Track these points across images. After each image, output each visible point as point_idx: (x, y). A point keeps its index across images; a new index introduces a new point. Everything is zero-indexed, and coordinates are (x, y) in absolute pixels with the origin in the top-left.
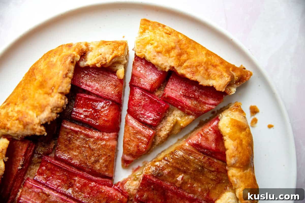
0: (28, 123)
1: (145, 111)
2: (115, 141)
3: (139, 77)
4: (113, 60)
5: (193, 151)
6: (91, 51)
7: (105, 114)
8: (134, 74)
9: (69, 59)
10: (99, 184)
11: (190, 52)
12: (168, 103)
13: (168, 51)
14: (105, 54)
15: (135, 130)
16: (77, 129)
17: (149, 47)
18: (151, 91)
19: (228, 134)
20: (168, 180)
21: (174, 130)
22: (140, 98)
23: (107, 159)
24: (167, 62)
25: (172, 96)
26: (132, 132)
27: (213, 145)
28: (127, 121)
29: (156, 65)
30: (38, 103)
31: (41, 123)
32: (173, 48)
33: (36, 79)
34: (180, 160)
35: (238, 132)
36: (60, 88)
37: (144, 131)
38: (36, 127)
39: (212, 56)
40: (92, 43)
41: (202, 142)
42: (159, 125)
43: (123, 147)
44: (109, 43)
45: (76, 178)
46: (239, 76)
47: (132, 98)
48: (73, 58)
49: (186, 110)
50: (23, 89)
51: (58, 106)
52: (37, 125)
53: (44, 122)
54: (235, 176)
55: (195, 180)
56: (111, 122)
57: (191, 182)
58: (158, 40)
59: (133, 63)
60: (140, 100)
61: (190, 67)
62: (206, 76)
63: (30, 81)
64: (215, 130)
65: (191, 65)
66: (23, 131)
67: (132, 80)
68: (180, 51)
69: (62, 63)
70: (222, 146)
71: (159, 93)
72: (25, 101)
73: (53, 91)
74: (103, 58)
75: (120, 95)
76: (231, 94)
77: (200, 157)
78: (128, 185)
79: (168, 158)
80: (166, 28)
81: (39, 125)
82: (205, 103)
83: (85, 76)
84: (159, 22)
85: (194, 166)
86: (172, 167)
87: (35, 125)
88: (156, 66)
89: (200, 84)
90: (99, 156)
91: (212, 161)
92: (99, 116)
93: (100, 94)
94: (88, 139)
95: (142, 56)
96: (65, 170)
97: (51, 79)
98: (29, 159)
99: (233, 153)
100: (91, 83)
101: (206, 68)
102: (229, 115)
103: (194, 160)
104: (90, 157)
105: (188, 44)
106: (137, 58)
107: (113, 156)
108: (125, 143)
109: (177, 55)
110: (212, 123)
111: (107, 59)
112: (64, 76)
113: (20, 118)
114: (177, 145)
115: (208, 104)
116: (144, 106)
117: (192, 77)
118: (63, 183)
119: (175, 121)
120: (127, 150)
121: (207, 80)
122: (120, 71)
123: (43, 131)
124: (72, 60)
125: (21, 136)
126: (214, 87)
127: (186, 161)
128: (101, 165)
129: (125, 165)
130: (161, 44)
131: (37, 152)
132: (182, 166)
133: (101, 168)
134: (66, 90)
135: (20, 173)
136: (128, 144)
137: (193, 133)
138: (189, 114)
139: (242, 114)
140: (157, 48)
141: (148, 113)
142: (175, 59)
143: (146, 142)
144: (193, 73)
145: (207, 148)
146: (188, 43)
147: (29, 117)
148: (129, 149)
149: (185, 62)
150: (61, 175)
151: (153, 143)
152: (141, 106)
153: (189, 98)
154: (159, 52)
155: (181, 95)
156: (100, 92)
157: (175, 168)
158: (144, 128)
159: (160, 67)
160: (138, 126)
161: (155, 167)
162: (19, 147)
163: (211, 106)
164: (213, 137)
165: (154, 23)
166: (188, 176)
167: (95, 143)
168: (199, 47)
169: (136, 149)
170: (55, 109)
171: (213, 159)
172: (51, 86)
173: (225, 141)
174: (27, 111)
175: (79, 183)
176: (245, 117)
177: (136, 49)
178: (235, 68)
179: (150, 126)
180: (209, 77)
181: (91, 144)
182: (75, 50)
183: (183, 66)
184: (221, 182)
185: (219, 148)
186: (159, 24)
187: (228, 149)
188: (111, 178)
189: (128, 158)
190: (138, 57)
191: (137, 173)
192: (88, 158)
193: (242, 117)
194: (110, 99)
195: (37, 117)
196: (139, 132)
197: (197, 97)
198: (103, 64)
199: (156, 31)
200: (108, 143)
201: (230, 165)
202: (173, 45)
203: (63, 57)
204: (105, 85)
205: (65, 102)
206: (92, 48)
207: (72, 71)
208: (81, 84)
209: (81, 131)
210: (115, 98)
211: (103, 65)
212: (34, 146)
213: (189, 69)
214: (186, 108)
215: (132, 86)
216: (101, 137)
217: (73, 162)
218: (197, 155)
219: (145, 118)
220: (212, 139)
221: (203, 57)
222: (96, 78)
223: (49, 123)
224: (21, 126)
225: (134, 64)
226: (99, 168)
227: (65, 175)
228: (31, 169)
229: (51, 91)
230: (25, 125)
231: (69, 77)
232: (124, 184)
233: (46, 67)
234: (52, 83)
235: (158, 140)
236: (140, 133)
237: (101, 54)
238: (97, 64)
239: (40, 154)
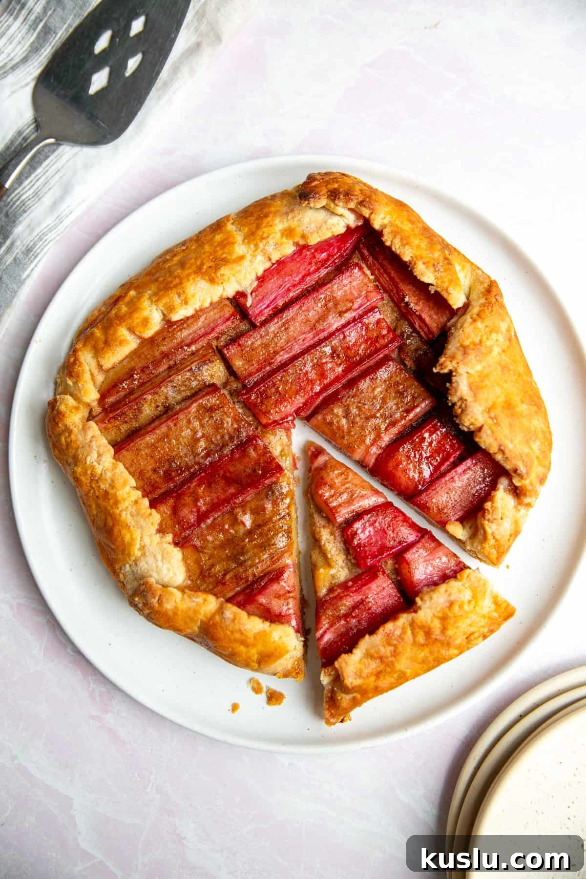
0: (466, 355)
1: (376, 530)
2: (360, 459)
3: (432, 552)
4: (482, 532)
5: (274, 564)
6: (515, 507)
7: (410, 469)
8: (441, 548)
9: (522, 469)
10: (312, 396)
11: (422, 651)
12: (367, 571)
13: (444, 619)
14: (498, 525)
15: (357, 496)
16: (412, 415)
17: (467, 595)
18: (400, 556)
19: (271, 632)
20: (255, 501)
21: (320, 553)
22: (399, 534)
23: (341, 432)
24: (430, 608)
25: (373, 583)
26: (357, 491)
27: (264, 601)
28: (377, 492)
29: (435, 589)
30: (486, 386)
31: (454, 374)
32: (444, 629)
33: (522, 402)
34: (273, 537)
35: (263, 649)
36: (489, 432)
37: (349, 510)
38: (454, 363)
39: (395, 681)
40: (527, 516)
41: (279, 587)
42: (343, 536)
43: (343, 464)
44: (511, 541)
45: (340, 369)
46: (340, 703)
47: (407, 522)
48: (521, 476)
49: (339, 591)
50: (519, 375)
51: (465, 413)
52: (456, 366)
53: (454, 379)
54: (204, 603)
55: (228, 540)
56: (392, 471)
57: (230, 533)
58: (470, 616)
59: (458, 555)
60: (397, 533)
61: (401, 637)
62: (373, 651)
63: (525, 392)
64: (284, 616)
65: (403, 639)
66: (459, 341)
67: (434, 539)
68: (434, 637)
69: (523, 455)
70: (254, 612)
71: (389, 566)
72: (499, 369)
73: (490, 418)
74: (495, 519)
75: (423, 509)
76: (323, 672)
77: (260, 569)
78: (282, 437)
79: (287, 521)
80: (480, 639)
81: (454, 369)
82: (331, 626)
83: (484, 474)
84: (495, 635)
85: (251, 552)
86: (270, 519)
87: (458, 363)
88: (433, 588)
89: (367, 636)
90: (353, 422)
91: (241, 583)
92: (411, 458)
93: (443, 480)
94: (387, 421)
95: (461, 576)
96: (362, 361)
97: (511, 426)
98: (410, 317)
99: (239, 623)
100: (467, 476)
101: (385, 660)
102: (294, 653)
103: (259, 558)
104: (360, 409)
105: (436, 656)
106: (462, 567)
107: (339, 441)
108: (346, 470)
109: (430, 629)
110: (296, 619)
111: (491, 524)
112: (502, 448)
113: (480, 348)
114: (295, 546)
115: (328, 629)
116: (384, 531)
117: (384, 630)
118: (345, 346)
119: (333, 564)
120: (335, 466)
121: (366, 650)
122: (459, 531)
123: (442, 369)
124: (518, 471)
125: (453, 331)
126: (350, 654)
127: (266, 545)
128: (338, 416)
129: (312, 448)
130: (461, 616)
131: (413, 336)
132: (261, 535)
133: (333, 414)
134: (480, 438)
135: (398, 293)
136: (342, 474)
137: (298, 582)
138: (331, 590)
139: (282, 672)
140: (459, 607)
141: (370, 532)
142: (426, 621)
143: (330, 503)
144: (388, 636)
145: (264, 588)
146: (438, 657)
147: (474, 362)
148: (334, 470)
149: (413, 633)
150: (358, 350)
151: (319, 511)
152: (387, 528)
153: (355, 607)
154: (451, 604)
155: (367, 598)
156: (446, 481)
157: (265, 523)
158: (353, 512)
159: (428, 592)
160: (360, 506)
161: (285, 493)
162: (437, 314)
163: (321, 632)
164: (275, 608)
165: (499, 625)
166: (241, 534)
167: (377, 429)
168: (421, 670)
169: (328, 480)
170: (463, 405)
171: (243, 586)
172: (499, 420)
173: (263, 622)
174: (484, 364)
175: (330, 369)
176: (275, 675)
177: (477, 574)
178: (355, 703)
179: (349, 522)
180: (369, 655)
181: (377, 422)
182: (531, 484)
183: (409, 627)
184: (201, 577)
185: (253, 606)
186: (492, 631)
187: (249, 617)
188: (308, 419)
189: (321, 460)
190: (462, 570)
191: (289, 461)
192: (360, 405)
193: (279, 669)
194: (426, 490)
195: (468, 373)
196: (351, 501)
197: (348, 619)
198: (486, 514)
199: (486, 620)
200: (363, 447)
201: (225, 605)
202: (450, 632)
203: (532, 462)
204: (452, 496)
205: (463, 425)
206: (519, 510)
207: (502, 462)
208: (474, 462)
209: (405, 419)
210: (424, 497)
211: (485, 512)
212: (425, 338)
213: (399, 633)
214: (343, 592)
215: (423, 533)
216: (379, 444)
217: (367, 379)
218: (264, 567)
219: (366, 523)
220: (274, 603)
221: (402, 666)
222: (470, 488)
223: (448, 385)
224: (467, 343)
225: (455, 555)
226: (335, 411)
227: (355, 356)
228: (393, 311)
229: (492, 415)
230: (465, 350)
231: (497, 453)
232: (287, 433)
233: (533, 428)
234: (502, 424)
235: (319, 521)
236: (349, 501)
237: (501, 519)
238: (492, 505)
239: (408, 338)
